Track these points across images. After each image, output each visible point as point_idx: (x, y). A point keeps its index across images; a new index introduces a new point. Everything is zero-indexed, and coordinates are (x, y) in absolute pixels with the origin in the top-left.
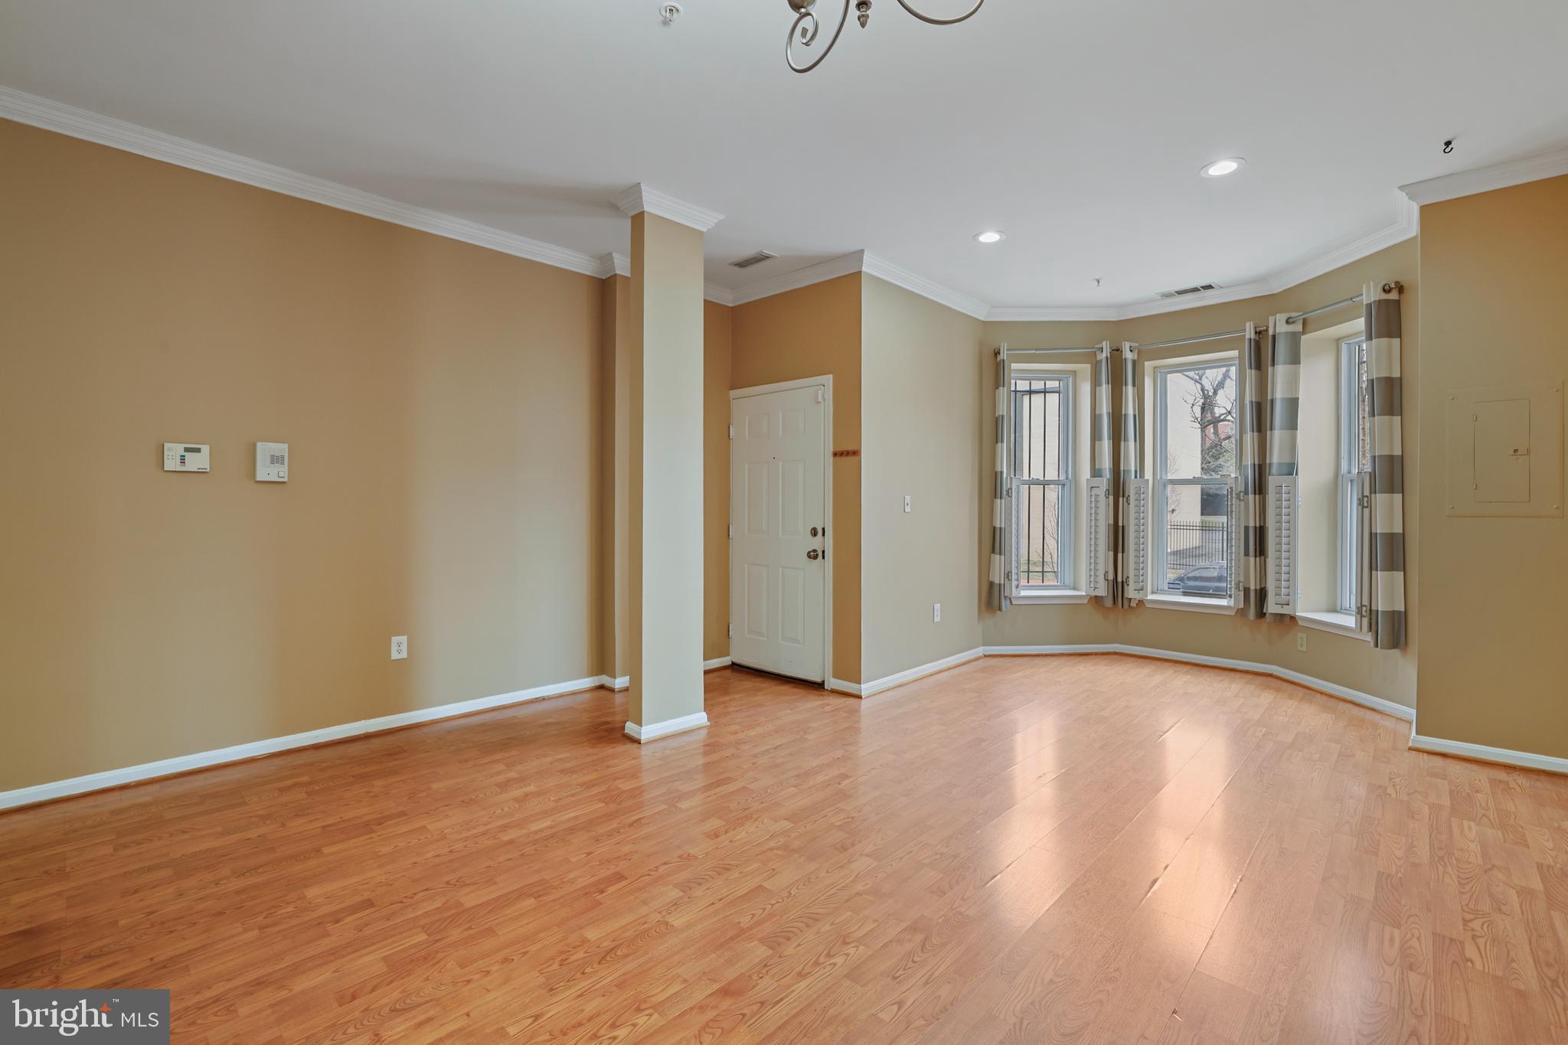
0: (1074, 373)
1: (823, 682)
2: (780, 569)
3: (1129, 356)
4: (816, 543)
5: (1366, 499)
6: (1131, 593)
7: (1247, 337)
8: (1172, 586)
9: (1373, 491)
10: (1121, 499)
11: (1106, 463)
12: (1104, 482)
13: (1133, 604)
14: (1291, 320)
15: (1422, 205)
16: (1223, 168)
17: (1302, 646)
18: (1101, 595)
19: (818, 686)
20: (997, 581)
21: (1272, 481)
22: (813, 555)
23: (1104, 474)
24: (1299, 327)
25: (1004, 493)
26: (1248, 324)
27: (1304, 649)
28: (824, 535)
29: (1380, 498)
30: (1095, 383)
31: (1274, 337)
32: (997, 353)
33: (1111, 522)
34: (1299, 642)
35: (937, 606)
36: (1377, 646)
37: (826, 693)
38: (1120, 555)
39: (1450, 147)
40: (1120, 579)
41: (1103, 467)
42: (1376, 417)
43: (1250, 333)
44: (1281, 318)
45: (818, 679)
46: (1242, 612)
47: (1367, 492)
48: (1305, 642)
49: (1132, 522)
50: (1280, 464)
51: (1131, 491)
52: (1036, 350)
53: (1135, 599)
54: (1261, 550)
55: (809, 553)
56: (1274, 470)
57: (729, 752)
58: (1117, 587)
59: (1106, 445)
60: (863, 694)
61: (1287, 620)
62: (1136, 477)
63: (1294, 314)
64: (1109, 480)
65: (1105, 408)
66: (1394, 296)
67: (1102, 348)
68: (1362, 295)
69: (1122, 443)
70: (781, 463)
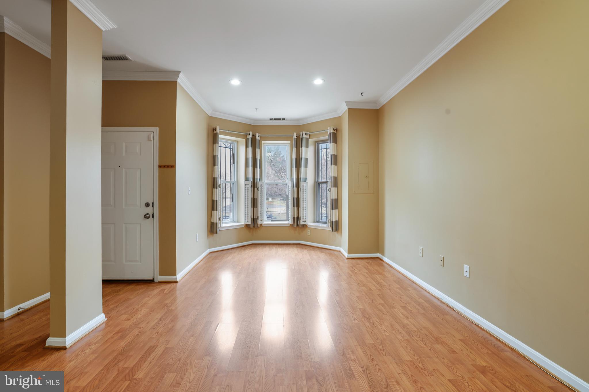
0: (237, 142)
1: (154, 279)
2: (124, 225)
3: (258, 138)
4: (149, 210)
5: (330, 189)
6: (259, 222)
7: (294, 137)
8: (268, 218)
9: (332, 187)
10: (255, 189)
11: (250, 176)
12: (250, 183)
13: (259, 226)
14: (307, 134)
15: (349, 108)
16: (318, 82)
17: (309, 233)
18: (250, 224)
19: (151, 282)
20: (215, 222)
21: (302, 183)
22: (147, 216)
23: (249, 179)
24: (308, 137)
25: (218, 186)
26: (294, 133)
27: (310, 234)
28: (153, 206)
29: (333, 189)
30: (247, 146)
31: (302, 138)
32: (215, 129)
33: (252, 197)
34: (308, 232)
35: (197, 234)
36: (333, 231)
37: (155, 284)
38: (255, 209)
39: (362, 94)
40: (255, 218)
41: (249, 177)
42: (332, 166)
43: (294, 136)
44: (304, 133)
45: (152, 278)
46: (292, 225)
47: (330, 187)
48: (310, 232)
49: (259, 197)
50: (303, 178)
51: (259, 185)
52: (229, 131)
53: (259, 224)
54: (298, 206)
55: (145, 215)
56: (302, 180)
57: (136, 331)
58: (254, 220)
59: (250, 169)
60: (178, 280)
61: (305, 226)
62: (259, 181)
63: (307, 132)
64: (252, 182)
65: (250, 156)
66: (335, 132)
67: (249, 134)
68: (328, 130)
69: (256, 169)
70: (124, 170)
